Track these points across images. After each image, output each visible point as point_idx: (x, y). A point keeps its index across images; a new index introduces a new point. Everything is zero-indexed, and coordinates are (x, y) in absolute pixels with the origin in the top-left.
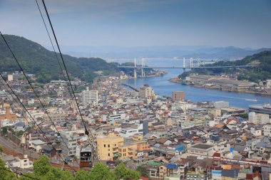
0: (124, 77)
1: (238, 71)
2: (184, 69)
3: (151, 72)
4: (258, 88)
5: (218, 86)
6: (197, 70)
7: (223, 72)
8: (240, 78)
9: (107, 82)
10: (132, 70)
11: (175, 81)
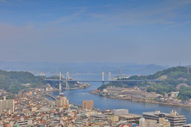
0: (49, 89)
1: (149, 84)
2: (103, 82)
3: (76, 85)
4: (163, 99)
5: (129, 97)
6: (114, 83)
7: (137, 85)
8: (149, 91)
9: (31, 93)
10: (58, 82)
11: (94, 92)
